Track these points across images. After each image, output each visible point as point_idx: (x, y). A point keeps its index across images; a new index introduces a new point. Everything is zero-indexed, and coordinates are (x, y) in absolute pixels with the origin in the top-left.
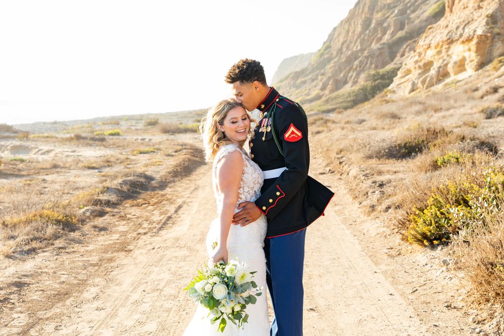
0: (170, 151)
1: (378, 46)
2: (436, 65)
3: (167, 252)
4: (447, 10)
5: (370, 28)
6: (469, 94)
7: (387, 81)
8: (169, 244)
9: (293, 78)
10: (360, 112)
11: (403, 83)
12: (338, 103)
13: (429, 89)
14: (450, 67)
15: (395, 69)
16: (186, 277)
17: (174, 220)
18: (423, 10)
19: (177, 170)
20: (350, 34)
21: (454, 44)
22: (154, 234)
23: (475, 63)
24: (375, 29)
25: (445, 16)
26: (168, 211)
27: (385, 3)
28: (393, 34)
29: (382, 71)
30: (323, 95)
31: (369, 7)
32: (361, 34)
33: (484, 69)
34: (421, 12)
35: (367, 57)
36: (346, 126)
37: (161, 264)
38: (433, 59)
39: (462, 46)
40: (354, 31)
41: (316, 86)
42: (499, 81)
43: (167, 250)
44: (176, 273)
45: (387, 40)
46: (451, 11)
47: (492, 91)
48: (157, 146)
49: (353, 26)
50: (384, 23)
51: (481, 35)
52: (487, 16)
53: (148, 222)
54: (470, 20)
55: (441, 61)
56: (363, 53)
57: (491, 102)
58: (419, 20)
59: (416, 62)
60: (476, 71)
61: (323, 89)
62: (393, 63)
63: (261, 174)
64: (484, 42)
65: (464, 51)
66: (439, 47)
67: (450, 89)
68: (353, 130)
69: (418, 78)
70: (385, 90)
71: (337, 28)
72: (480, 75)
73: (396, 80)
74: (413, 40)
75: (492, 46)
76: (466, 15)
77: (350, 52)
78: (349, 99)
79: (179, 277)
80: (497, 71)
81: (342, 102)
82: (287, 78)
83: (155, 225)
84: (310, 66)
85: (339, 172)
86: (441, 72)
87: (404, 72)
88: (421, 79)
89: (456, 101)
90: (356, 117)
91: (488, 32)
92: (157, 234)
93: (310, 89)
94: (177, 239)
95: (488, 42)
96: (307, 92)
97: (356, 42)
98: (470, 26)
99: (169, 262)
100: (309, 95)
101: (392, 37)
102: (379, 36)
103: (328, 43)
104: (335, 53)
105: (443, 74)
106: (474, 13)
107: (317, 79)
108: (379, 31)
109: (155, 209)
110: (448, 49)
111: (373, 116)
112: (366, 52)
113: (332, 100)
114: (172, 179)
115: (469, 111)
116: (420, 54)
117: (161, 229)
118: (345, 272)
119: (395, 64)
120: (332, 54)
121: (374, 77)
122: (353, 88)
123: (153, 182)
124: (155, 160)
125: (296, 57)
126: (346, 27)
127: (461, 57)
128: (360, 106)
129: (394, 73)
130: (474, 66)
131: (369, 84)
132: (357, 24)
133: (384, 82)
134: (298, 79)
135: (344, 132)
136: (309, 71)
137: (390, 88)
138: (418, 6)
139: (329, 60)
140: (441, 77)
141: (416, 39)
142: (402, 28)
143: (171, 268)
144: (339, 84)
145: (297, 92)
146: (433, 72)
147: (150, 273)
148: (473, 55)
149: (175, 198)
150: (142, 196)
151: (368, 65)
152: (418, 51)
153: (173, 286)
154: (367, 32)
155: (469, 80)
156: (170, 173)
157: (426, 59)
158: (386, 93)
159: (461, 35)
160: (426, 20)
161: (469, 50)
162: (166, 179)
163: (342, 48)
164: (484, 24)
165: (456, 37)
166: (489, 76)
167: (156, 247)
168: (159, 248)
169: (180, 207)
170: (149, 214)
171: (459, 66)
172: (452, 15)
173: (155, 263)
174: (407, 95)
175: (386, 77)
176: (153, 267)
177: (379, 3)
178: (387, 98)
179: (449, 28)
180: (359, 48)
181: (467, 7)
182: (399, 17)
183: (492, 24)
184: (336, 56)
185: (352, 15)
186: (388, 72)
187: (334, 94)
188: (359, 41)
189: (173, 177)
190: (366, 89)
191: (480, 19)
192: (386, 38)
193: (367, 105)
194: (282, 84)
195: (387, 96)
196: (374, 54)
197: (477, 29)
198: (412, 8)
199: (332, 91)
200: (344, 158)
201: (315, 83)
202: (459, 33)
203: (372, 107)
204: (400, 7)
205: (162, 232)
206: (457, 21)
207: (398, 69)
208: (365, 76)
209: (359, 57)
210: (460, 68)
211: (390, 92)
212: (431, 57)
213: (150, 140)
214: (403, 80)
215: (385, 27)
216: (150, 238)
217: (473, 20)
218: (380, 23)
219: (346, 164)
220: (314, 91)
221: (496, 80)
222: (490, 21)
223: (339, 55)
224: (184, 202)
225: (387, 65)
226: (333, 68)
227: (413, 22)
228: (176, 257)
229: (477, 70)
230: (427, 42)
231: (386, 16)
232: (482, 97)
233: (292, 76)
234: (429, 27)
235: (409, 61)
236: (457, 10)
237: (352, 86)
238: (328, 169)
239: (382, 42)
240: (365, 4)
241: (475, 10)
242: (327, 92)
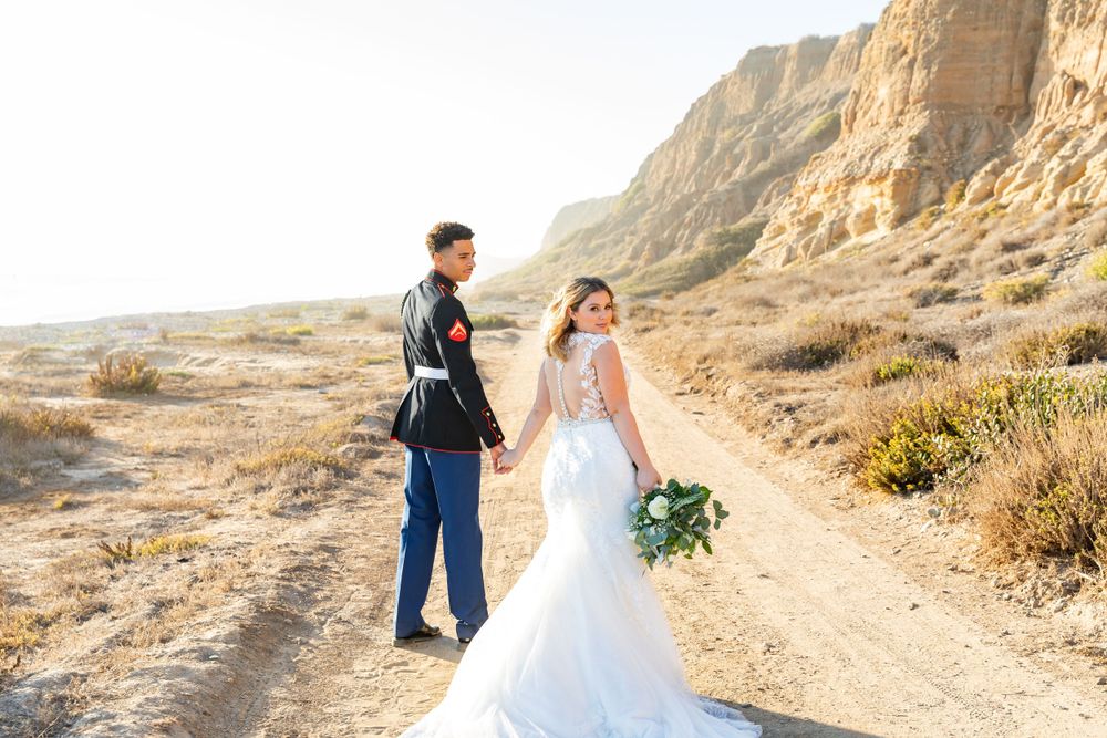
1: (726, 186)
2: (827, 219)
4: (844, 127)
5: (711, 156)
6: (886, 267)
7: (742, 245)
9: (582, 240)
10: (704, 297)
11: (772, 248)
12: (661, 282)
13: (816, 258)
14: (849, 221)
15: (756, 225)
18: (799, 126)
20: (678, 167)
21: (857, 184)
23: (891, 215)
24: (720, 159)
25: (840, 138)
27: (736, 113)
28: (750, 167)
29: (733, 228)
30: (635, 268)
31: (709, 120)
32: (695, 166)
33: (906, 225)
34: (796, 130)
35: (708, 205)
36: (687, 319)
38: (821, 209)
39: (869, 187)
40: (684, 162)
41: (621, 253)
42: (932, 246)
45: (741, 176)
46: (851, 130)
47: (922, 262)
49: (682, 152)
50: (734, 147)
51: (901, 171)
52: (911, 139)
54: (882, 144)
55: (835, 212)
56: (700, 198)
57: (922, 279)
58: (793, 144)
59: (794, 214)
60: (892, 229)
61: (634, 257)
62: (751, 215)
64: (905, 181)
65: (873, 197)
66: (832, 189)
67: (851, 259)
69: (798, 241)
70: (743, 260)
71: (655, 156)
72: (900, 235)
73: (761, 244)
74: (784, 177)
75: (919, 188)
76: (876, 136)
77: (678, 197)
78: (679, 275)
80: (926, 229)
81: (668, 280)
82: (571, 239)
84: (610, 219)
85: (707, 392)
86: (834, 231)
87: (774, 229)
88: (803, 242)
89: (864, 279)
90: (699, 304)
91: (914, 166)
93: (611, 259)
95: (912, 181)
96: (607, 262)
97: (687, 180)
98: (882, 156)
100: (610, 268)
101: (748, 172)
102: (727, 169)
103: (638, 182)
104: (652, 198)
105: (838, 235)
106: (889, 134)
107: (624, 240)
108: (727, 162)
110: (847, 193)
111: (726, 302)
112: (706, 196)
113: (651, 277)
115: (888, 295)
116: (800, 200)
119: (755, 216)
120: (648, 199)
121: (721, 238)
122: (686, 256)
125: (583, 204)
126: (671, 153)
127: (867, 206)
128: (701, 286)
129: (756, 231)
130: (888, 221)
131: (712, 249)
132: (690, 150)
133: (737, 245)
134: (590, 240)
135: (693, 329)
136: (609, 227)
137: (750, 256)
138: (792, 120)
139: (643, 209)
140: (836, 238)
141: (790, 175)
142: (765, 155)
144: (661, 250)
145: (590, 262)
146: (822, 230)
148: (888, 202)
151: (709, 218)
152: (796, 195)
154: (707, 162)
155: (882, 243)
157: (811, 208)
158: (745, 264)
159: (868, 170)
160: (805, 144)
161: (882, 194)
163: (664, 188)
164: (906, 152)
165: (860, 173)
166: (914, 237)
171: (866, 221)
172: (852, 138)
174: (781, 270)
175: (741, 237)
177: (727, 115)
178: (747, 273)
179: (848, 159)
180: (693, 189)
181: (877, 123)
182: (761, 138)
183: (919, 152)
184: (654, 204)
185: (681, 134)
186: (743, 230)
187: (655, 266)
188: (693, 177)
190: (708, 258)
191: (898, 144)
192: (739, 173)
193: (712, 286)
194: (564, 249)
195: (746, 269)
196: (719, 200)
197: (894, 161)
198: (781, 123)
199: (650, 261)
200: (713, 371)
202: (864, 166)
203: (723, 288)
204: (761, 121)
206: (862, 146)
207: (763, 225)
208: (706, 236)
209: (694, 204)
210: (867, 224)
211: (751, 264)
212: (819, 206)
214: (772, 243)
215: (737, 155)
217: (886, 145)
218: (728, 149)
220: (618, 260)
221: (927, 244)
222: (915, 147)
223: (660, 200)
225: (740, 218)
226: (649, 224)
227: (784, 147)
229: (894, 227)
230: (811, 180)
231: (738, 136)
232: (906, 272)
233: (579, 236)
234: (814, 156)
235: (783, 213)
236: (861, 129)
237: (683, 253)
239: (732, 179)
240: (703, 115)
241: (891, 128)
242: (641, 263)
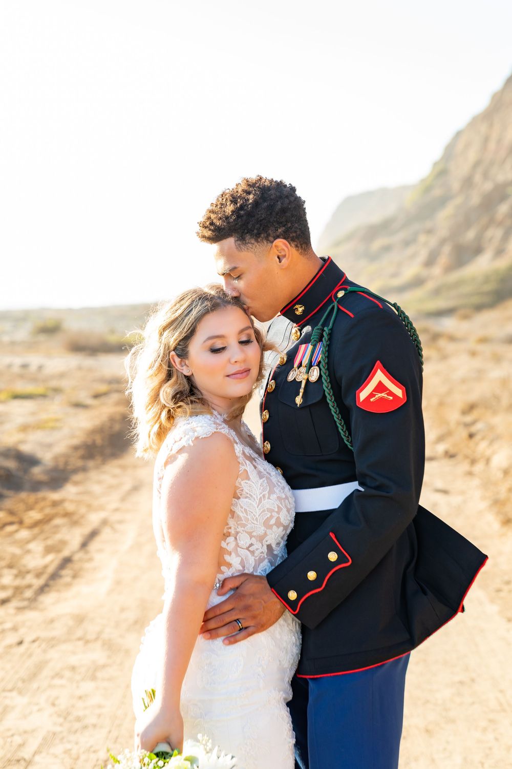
0: (84, 396)
3: (53, 654)
8: (58, 630)
9: (363, 239)
16: (94, 726)
17: (76, 566)
19: (94, 441)
20: (491, 147)
22: (25, 603)
26: (63, 543)
30: (428, 277)
36: (481, 348)
37: (35, 685)
41: (413, 258)
43: (53, 646)
44: (68, 714)
48: (54, 383)
53: (14, 571)
61: (429, 263)
63: (287, 498)
68: (497, 359)
71: (464, 133)
77: (490, 186)
78: (486, 287)
79: (77, 725)
83: (30, 579)
84: (401, 214)
85: (466, 457)
90: (503, 328)
92: (32, 602)
93: (399, 264)
94: (80, 619)
96: (393, 268)
99: (57, 682)
103: (442, 165)
104: (456, 186)
107: (417, 241)
109: (34, 538)
113: (450, 289)
114: (80, 463)
117: (43, 590)
118: (491, 721)
120: (451, 188)
122: (497, 264)
123: (36, 471)
124: (44, 416)
125: (369, 194)
126: (484, 130)
134: (374, 241)
135: (476, 363)
136: (399, 223)
139: (443, 200)
143: (57, 698)
144: (463, 254)
147: (6, 710)
149: (83, 510)
150: (8, 503)
153: (59, 749)
156: (76, 448)
162: (66, 463)
163: (472, 175)
167: (28, 639)
168: (34, 641)
169: (94, 534)
170: (17, 551)
173: (20, 684)
176: (14, 694)
184: (459, 193)
185: (498, 105)
187: (454, 276)
189: (83, 457)
199: (449, 269)
200: (479, 426)
201: (410, 250)
205: (48, 599)
213: (40, 368)
216: (16, 614)
219: (483, 439)
220: (410, 266)
223: (467, 190)
224: (105, 522)
226: (452, 219)
228: (73, 668)
233: (360, 233)
237: (493, 259)
238: (441, 448)
242: (437, 270)
